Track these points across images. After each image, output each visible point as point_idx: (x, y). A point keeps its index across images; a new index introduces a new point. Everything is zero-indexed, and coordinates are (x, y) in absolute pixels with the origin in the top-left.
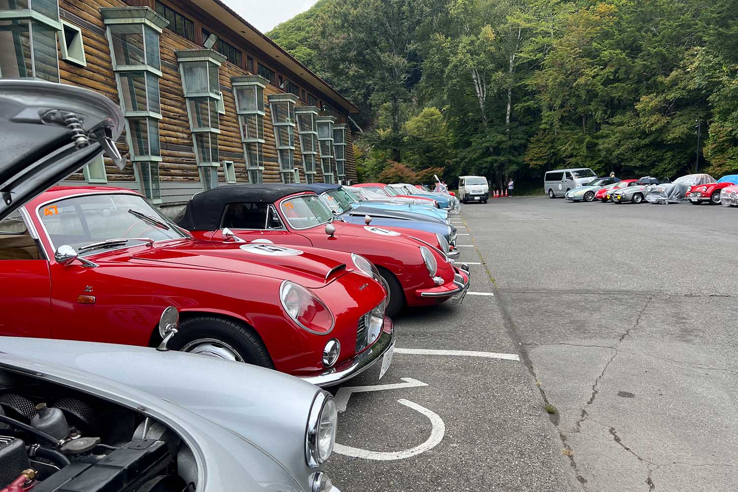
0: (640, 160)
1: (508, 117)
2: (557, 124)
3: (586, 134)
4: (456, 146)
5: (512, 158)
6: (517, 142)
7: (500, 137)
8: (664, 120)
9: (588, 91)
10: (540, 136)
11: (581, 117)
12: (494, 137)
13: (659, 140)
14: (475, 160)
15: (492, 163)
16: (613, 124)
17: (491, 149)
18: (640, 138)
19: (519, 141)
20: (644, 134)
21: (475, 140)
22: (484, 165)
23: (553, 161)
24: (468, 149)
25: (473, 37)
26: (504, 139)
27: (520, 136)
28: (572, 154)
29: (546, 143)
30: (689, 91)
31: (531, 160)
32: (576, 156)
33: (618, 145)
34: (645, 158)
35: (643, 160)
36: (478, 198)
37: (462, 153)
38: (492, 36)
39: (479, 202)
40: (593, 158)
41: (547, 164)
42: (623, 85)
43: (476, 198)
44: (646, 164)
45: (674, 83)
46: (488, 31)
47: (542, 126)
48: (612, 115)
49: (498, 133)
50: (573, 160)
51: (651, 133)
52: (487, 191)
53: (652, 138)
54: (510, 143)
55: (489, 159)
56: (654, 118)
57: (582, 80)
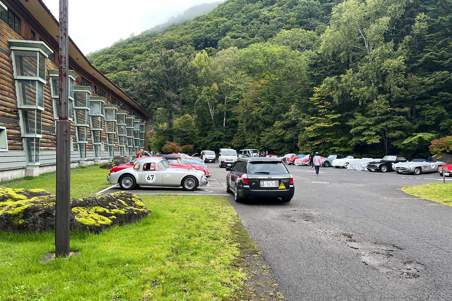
0: (275, 147)
1: (224, 124)
2: (245, 130)
3: (256, 134)
4: (200, 135)
5: (226, 142)
6: (228, 136)
7: (220, 133)
8: (284, 132)
9: (257, 117)
10: (238, 134)
11: (254, 127)
12: (218, 133)
13: (282, 139)
14: (210, 143)
15: (217, 144)
16: (266, 132)
17: (217, 138)
18: (275, 138)
19: (229, 135)
20: (277, 137)
21: (210, 133)
22: (213, 145)
23: (244, 145)
24: (206, 137)
25: (208, 87)
26: (222, 134)
27: (230, 133)
28: (251, 142)
29: (241, 137)
30: (292, 121)
31: (234, 144)
32: (252, 144)
33: (268, 141)
34: (277, 146)
35: (277, 147)
36: (211, 161)
37: (204, 139)
38: (217, 88)
39: (212, 162)
40: (259, 145)
41: (241, 146)
42: (269, 116)
43: (210, 161)
44: (277, 148)
45: (287, 117)
46: (215, 85)
47: (239, 130)
48: (266, 128)
49: (220, 131)
50: (251, 145)
51: (279, 137)
52: (215, 158)
53: (280, 138)
54: (225, 136)
55: (216, 143)
56: (280, 131)
57: (254, 113)
